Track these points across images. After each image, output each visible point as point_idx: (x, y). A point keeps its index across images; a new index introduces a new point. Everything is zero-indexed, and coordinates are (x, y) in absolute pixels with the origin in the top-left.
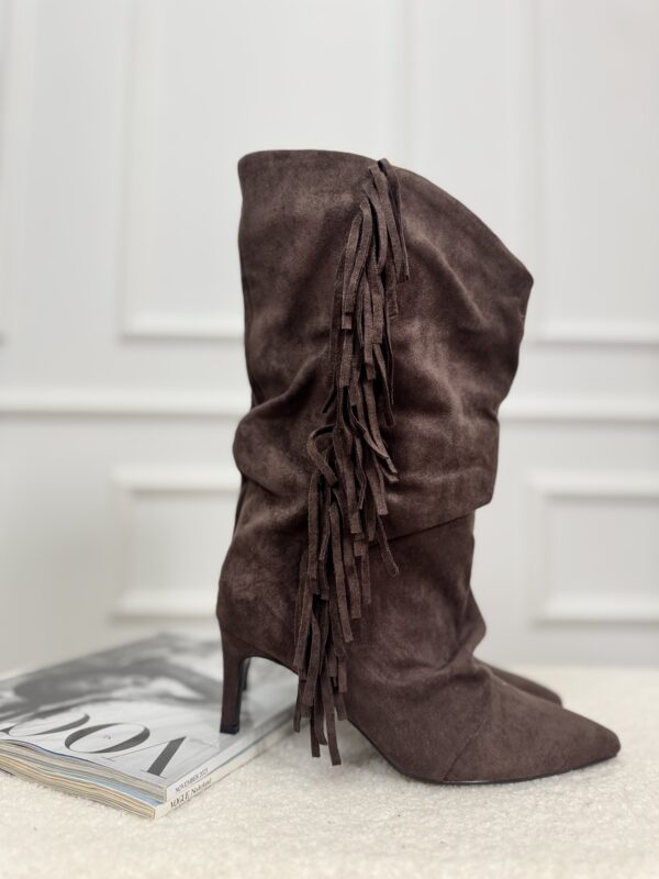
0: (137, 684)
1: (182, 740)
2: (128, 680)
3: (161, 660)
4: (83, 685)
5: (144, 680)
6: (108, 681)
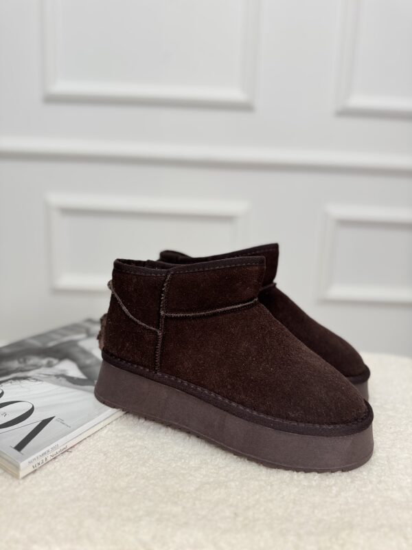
2: (45, 361)
4: (15, 364)
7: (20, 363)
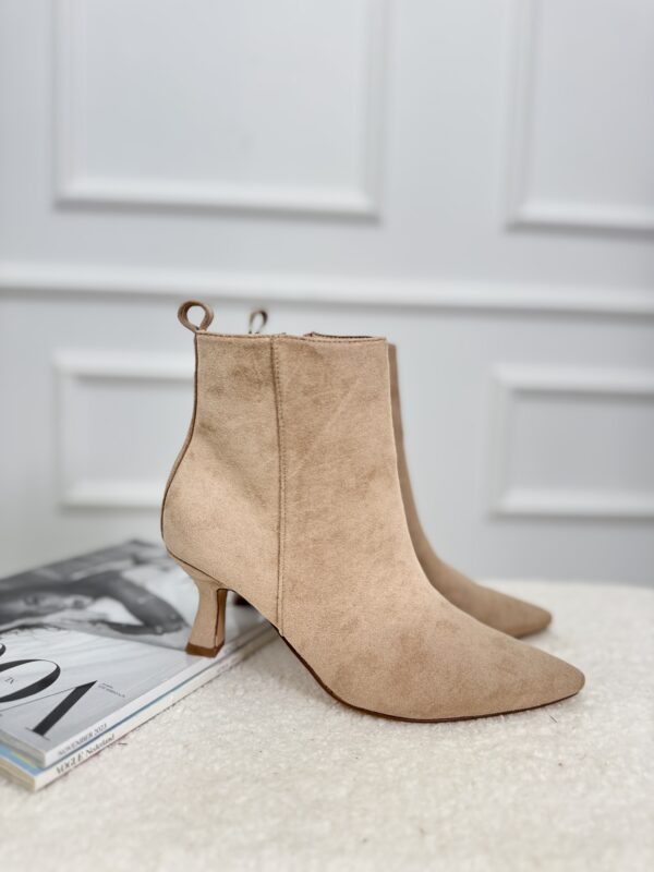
0: (78, 606)
1: (93, 684)
3: (115, 575)
5: (86, 600)
6: (50, 600)
7: (28, 603)
